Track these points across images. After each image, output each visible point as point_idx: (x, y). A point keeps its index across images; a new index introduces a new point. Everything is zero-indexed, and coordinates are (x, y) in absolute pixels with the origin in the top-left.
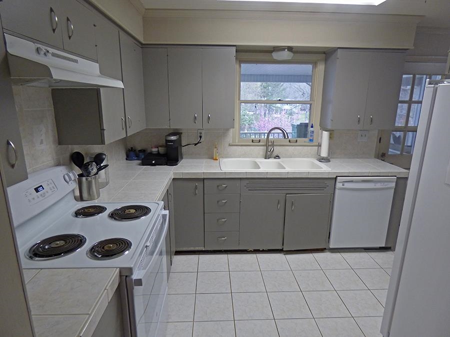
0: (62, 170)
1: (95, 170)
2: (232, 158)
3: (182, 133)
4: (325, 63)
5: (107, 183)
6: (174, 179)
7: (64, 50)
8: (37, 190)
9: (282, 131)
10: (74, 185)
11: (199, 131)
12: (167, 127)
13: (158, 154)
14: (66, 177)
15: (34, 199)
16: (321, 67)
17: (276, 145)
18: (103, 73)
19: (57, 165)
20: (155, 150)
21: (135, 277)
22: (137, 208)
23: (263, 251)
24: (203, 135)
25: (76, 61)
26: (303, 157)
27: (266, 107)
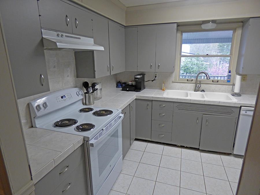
0: (76, 90)
1: (92, 91)
2: (174, 89)
3: (145, 74)
4: (242, 29)
5: (101, 98)
6: (136, 99)
7: (73, 34)
8: (62, 97)
9: (206, 74)
10: (81, 97)
11: (155, 73)
12: (136, 71)
13: (132, 85)
14: (77, 93)
15: (60, 101)
16: (239, 32)
17: (203, 84)
18: (96, 43)
19: (75, 87)
20: (130, 83)
21: (90, 142)
22: (106, 111)
23: (187, 148)
24: (157, 76)
25: (80, 38)
26: (222, 92)
27: (221, 59)
